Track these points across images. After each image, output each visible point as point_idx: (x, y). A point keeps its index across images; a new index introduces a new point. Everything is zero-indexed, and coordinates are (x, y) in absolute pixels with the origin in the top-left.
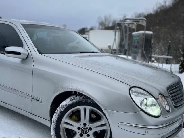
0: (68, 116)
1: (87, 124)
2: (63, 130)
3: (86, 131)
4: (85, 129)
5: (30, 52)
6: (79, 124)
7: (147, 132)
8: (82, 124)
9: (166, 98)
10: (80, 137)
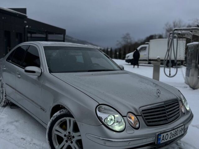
0: (58, 124)
1: (71, 133)
2: (55, 136)
3: (70, 139)
4: (70, 136)
5: (43, 71)
6: (65, 132)
7: (105, 143)
8: (68, 133)
9: (138, 117)
10: (66, 142)
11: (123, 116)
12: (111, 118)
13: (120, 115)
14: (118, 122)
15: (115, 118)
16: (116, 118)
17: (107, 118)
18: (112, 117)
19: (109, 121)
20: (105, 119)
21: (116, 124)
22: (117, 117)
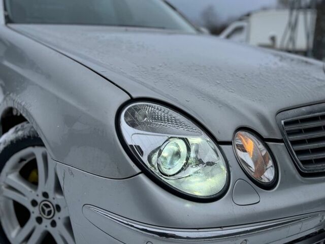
1: (52, 194)
3: (49, 213)
6: (34, 192)
8: (40, 195)
9: (270, 144)
10: (36, 224)
11: (219, 143)
12: (176, 149)
13: (208, 139)
14: (199, 162)
15: (189, 149)
16: (193, 148)
17: (159, 150)
18: (177, 145)
19: (168, 161)
20: (154, 152)
21: (191, 170)
22: (197, 145)
